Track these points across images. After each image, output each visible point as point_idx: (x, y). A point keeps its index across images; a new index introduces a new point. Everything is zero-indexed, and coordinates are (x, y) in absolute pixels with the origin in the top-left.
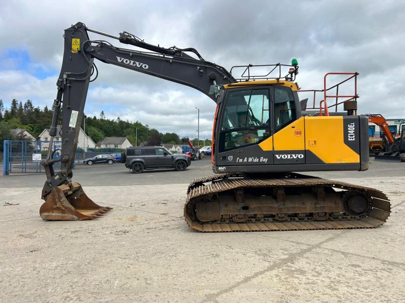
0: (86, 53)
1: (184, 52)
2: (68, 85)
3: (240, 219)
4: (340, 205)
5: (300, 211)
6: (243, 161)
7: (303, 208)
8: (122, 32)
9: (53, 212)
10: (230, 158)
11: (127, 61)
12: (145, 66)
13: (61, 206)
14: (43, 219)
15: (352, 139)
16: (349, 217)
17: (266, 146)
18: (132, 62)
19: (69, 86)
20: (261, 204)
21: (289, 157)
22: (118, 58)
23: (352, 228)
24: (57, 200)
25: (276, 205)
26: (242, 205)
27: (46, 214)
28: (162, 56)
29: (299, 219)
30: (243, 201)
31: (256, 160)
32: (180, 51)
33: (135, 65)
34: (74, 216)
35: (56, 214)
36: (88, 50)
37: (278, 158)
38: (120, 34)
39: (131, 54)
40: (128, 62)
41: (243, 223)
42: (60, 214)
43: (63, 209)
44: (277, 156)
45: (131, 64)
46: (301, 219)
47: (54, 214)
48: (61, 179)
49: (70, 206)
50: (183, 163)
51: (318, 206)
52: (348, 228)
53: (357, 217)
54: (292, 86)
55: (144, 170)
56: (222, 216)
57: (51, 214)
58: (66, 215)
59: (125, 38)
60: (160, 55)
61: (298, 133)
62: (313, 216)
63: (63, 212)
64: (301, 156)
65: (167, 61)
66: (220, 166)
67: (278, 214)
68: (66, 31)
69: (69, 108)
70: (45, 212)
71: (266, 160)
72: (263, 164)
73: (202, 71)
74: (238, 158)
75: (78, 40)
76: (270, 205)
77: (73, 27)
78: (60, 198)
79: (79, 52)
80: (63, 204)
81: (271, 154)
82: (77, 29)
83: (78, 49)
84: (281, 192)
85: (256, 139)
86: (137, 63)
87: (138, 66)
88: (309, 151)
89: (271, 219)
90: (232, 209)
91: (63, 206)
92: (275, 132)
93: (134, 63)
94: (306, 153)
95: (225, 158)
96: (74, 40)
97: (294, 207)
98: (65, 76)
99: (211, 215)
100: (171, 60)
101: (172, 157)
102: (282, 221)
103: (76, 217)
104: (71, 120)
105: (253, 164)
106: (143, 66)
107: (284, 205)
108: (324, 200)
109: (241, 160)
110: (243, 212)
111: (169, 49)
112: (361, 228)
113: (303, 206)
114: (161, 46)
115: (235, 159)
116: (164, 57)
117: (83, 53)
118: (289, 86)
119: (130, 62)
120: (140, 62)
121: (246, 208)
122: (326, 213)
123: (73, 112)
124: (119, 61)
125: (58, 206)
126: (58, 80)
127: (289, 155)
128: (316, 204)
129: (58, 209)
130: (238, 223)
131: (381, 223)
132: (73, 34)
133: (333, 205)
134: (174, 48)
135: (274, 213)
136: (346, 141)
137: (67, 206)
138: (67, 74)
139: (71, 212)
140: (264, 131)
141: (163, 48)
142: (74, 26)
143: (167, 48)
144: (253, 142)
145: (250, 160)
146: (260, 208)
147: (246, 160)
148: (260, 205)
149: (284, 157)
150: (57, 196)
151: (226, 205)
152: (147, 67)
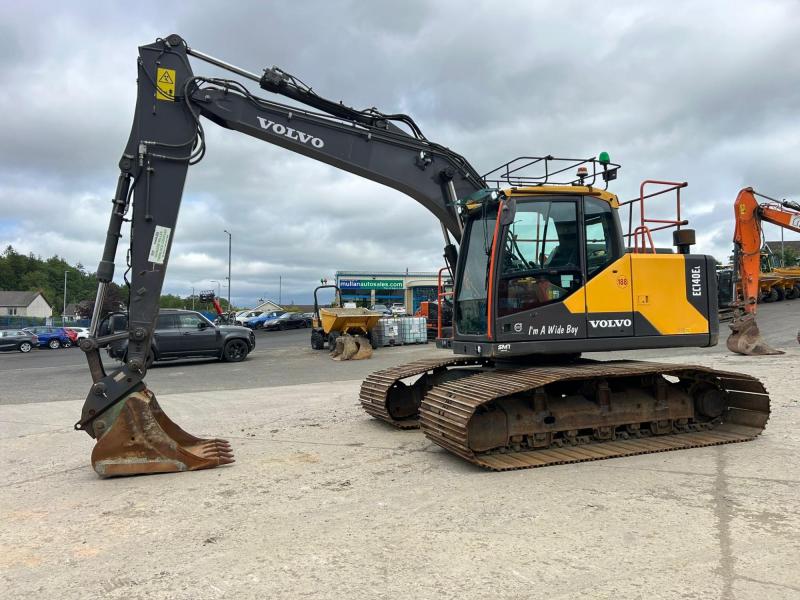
0: (194, 103)
1: (393, 122)
2: (149, 169)
3: (540, 440)
4: (689, 404)
5: (634, 420)
6: (539, 332)
7: (637, 414)
8: (271, 68)
9: (125, 458)
10: (518, 327)
11: (279, 129)
12: (318, 143)
13: (145, 442)
14: (101, 476)
15: (697, 293)
16: (698, 426)
17: (574, 304)
18: (291, 131)
19: (151, 172)
20: (575, 411)
21: (610, 325)
22: (262, 121)
23: (722, 443)
24: (135, 428)
25: (597, 412)
26: (544, 414)
27: (108, 462)
28: (351, 124)
29: (629, 434)
30: (545, 408)
31: (560, 331)
32: (384, 118)
33: (296, 138)
34: (177, 463)
35: (131, 461)
36: (196, 96)
37: (594, 326)
38: (267, 71)
39: (290, 114)
40: (283, 131)
41: (543, 448)
42: (144, 460)
43: (151, 447)
44: (592, 322)
45: (289, 135)
46: (632, 435)
47: (128, 461)
48: (129, 380)
49: (168, 440)
50: (240, 345)
51: (658, 409)
52: (718, 444)
53: (709, 424)
54: (611, 199)
55: (155, 362)
56: (511, 437)
57: (120, 461)
58: (157, 461)
59: (276, 81)
60: (345, 123)
61: (623, 282)
62: (650, 428)
63: (150, 454)
64: (627, 323)
65: (362, 136)
66: (502, 342)
67: (600, 428)
68: (142, 50)
69: (149, 220)
70: (105, 459)
71: (575, 330)
72: (570, 337)
73: (429, 160)
74: (531, 328)
75: (172, 73)
76: (589, 413)
77: (161, 43)
78: (142, 423)
79: (177, 98)
80: (150, 437)
81: (583, 319)
82: (169, 49)
83: (171, 91)
84: (604, 387)
85: (555, 292)
86: (302, 135)
87: (303, 140)
88: (638, 313)
89: (586, 438)
90: (528, 424)
91: (150, 441)
92: (588, 280)
93: (294, 134)
94: (635, 316)
95: (509, 327)
96: (161, 72)
97: (624, 414)
98: (142, 149)
99: (493, 436)
100: (370, 136)
101: (218, 332)
102: (605, 441)
103: (182, 465)
104: (154, 247)
105: (555, 338)
106: (314, 142)
107: (610, 410)
108: (666, 398)
109: (536, 331)
110: (546, 428)
111: (363, 113)
112: (734, 442)
113: (637, 411)
114: (347, 105)
115: (525, 328)
116: (353, 127)
117: (188, 101)
118: (608, 199)
119: (287, 130)
120: (307, 132)
121: (550, 420)
122: (669, 421)
123: (159, 229)
124: (263, 125)
125: (137, 441)
126: (124, 158)
127: (610, 321)
128: (656, 405)
129: (138, 449)
130: (536, 449)
131: (758, 430)
132: (160, 58)
133: (679, 406)
134: (372, 111)
135: (594, 427)
136: (690, 298)
137: (161, 439)
138: (148, 145)
139: (171, 454)
140: (570, 278)
141: (351, 109)
142: (163, 42)
143: (360, 110)
144: (550, 298)
145: (551, 330)
146: (572, 417)
147: (543, 331)
148: (573, 414)
149: (603, 324)
150: (136, 419)
151: (519, 417)
152: (321, 144)
